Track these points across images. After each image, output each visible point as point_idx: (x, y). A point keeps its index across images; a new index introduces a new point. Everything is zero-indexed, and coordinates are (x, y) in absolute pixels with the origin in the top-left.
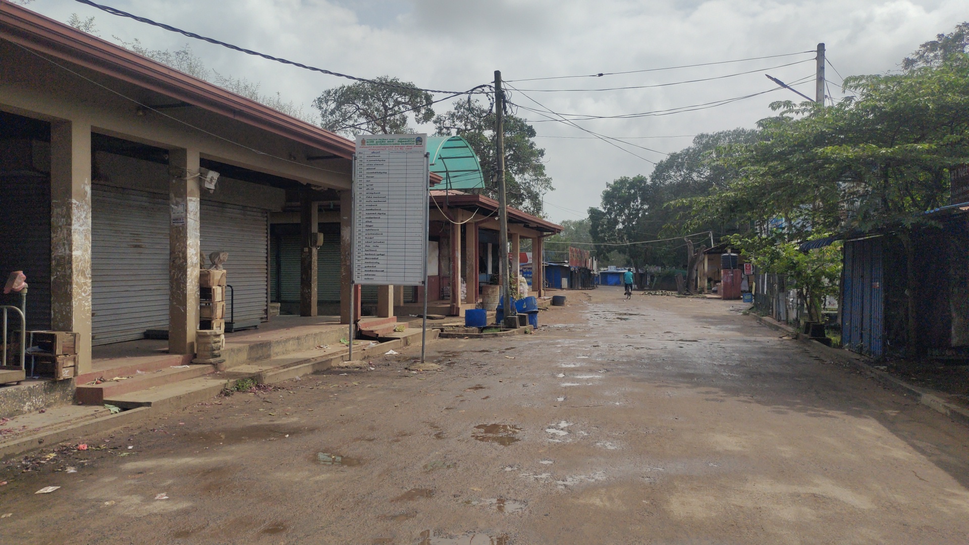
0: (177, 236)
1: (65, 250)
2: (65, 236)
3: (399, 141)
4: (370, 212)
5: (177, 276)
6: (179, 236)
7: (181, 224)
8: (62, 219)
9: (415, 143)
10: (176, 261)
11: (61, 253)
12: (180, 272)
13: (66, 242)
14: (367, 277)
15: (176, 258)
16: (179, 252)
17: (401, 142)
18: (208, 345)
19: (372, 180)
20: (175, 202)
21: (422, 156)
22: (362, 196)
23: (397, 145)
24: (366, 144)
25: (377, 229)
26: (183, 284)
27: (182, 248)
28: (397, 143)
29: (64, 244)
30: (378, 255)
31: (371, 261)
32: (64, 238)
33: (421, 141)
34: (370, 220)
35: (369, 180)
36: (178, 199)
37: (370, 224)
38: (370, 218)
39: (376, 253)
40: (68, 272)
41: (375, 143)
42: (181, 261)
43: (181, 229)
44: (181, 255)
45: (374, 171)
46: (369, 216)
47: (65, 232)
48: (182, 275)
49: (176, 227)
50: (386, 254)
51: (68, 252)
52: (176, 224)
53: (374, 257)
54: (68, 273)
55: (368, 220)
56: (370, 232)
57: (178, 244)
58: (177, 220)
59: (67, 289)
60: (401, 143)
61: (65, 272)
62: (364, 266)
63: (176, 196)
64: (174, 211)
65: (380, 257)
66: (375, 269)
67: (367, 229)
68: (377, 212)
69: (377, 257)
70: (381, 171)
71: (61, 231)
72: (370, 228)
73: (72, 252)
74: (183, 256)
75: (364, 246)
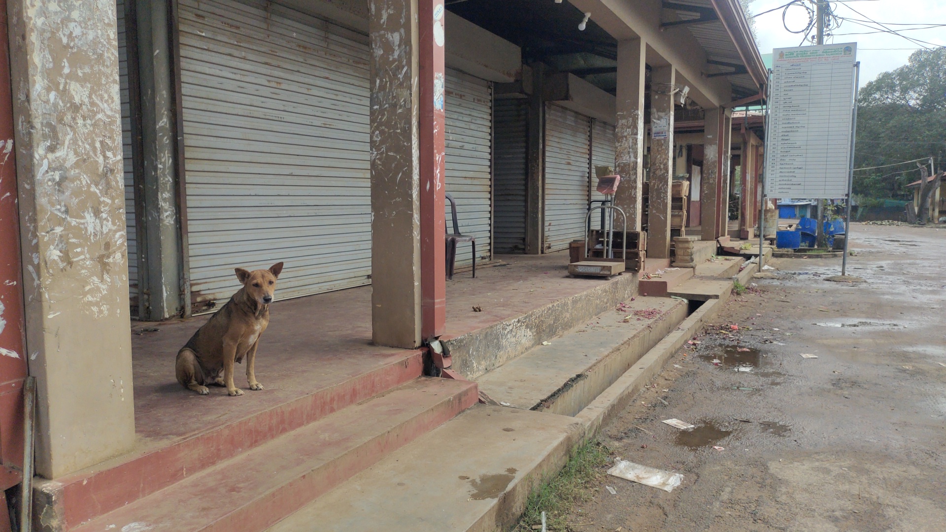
0: (658, 149)
1: (630, 157)
2: (631, 144)
3: (823, 52)
4: (786, 126)
5: (658, 186)
6: (660, 149)
7: (663, 137)
8: (628, 130)
9: (843, 53)
10: (657, 172)
11: (626, 160)
12: (661, 183)
13: (631, 150)
14: (781, 191)
15: (657, 170)
16: (661, 163)
17: (826, 52)
18: (688, 250)
19: (790, 93)
20: (657, 116)
21: (851, 66)
22: (778, 110)
23: (821, 57)
24: (785, 57)
25: (794, 142)
26: (664, 193)
27: (664, 160)
28: (821, 53)
29: (629, 153)
30: (795, 168)
31: (787, 174)
32: (629, 147)
33: (850, 51)
34: (786, 134)
35: (786, 93)
36: (660, 114)
37: (786, 138)
38: (786, 132)
39: (792, 166)
40: (633, 177)
41: (795, 55)
42: (662, 172)
43: (663, 142)
44: (662, 166)
45: (794, 84)
46: (785, 130)
47: (631, 141)
48: (663, 185)
49: (658, 140)
50: (804, 167)
51: (633, 159)
52: (657, 138)
53: (790, 171)
54: (633, 179)
55: (784, 134)
56: (786, 146)
57: (659, 156)
58: (658, 133)
59: (631, 193)
60: (825, 54)
61: (629, 177)
62: (778, 179)
63: (658, 111)
64: (655, 125)
65: (796, 171)
66: (791, 183)
67: (783, 142)
68: (795, 125)
69: (792, 170)
70: (801, 84)
71: (626, 140)
72: (786, 142)
73: (637, 159)
74: (664, 168)
75: (779, 160)
